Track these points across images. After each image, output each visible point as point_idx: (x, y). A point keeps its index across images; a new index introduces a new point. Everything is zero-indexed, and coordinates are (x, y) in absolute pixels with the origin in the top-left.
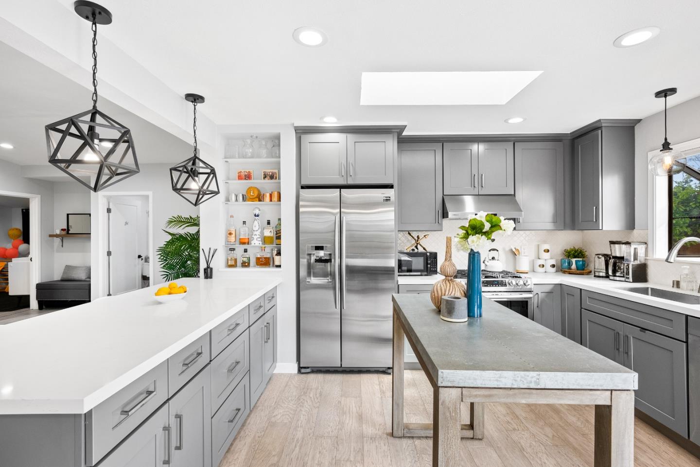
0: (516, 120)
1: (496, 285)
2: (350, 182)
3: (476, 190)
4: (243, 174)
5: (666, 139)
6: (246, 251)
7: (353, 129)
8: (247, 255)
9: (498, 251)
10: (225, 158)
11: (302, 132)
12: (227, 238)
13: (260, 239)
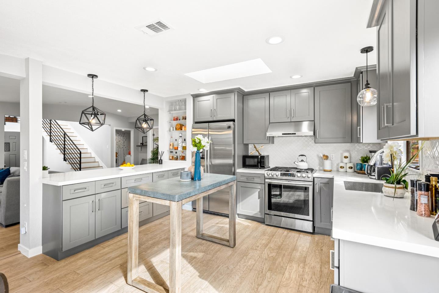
0: (296, 77)
1: (289, 176)
2: (215, 119)
3: (290, 119)
4: (175, 118)
5: (367, 81)
6: (176, 153)
7: (217, 92)
8: (177, 155)
9: (305, 156)
10: (169, 111)
11: (196, 96)
12: (170, 147)
13: (181, 148)
